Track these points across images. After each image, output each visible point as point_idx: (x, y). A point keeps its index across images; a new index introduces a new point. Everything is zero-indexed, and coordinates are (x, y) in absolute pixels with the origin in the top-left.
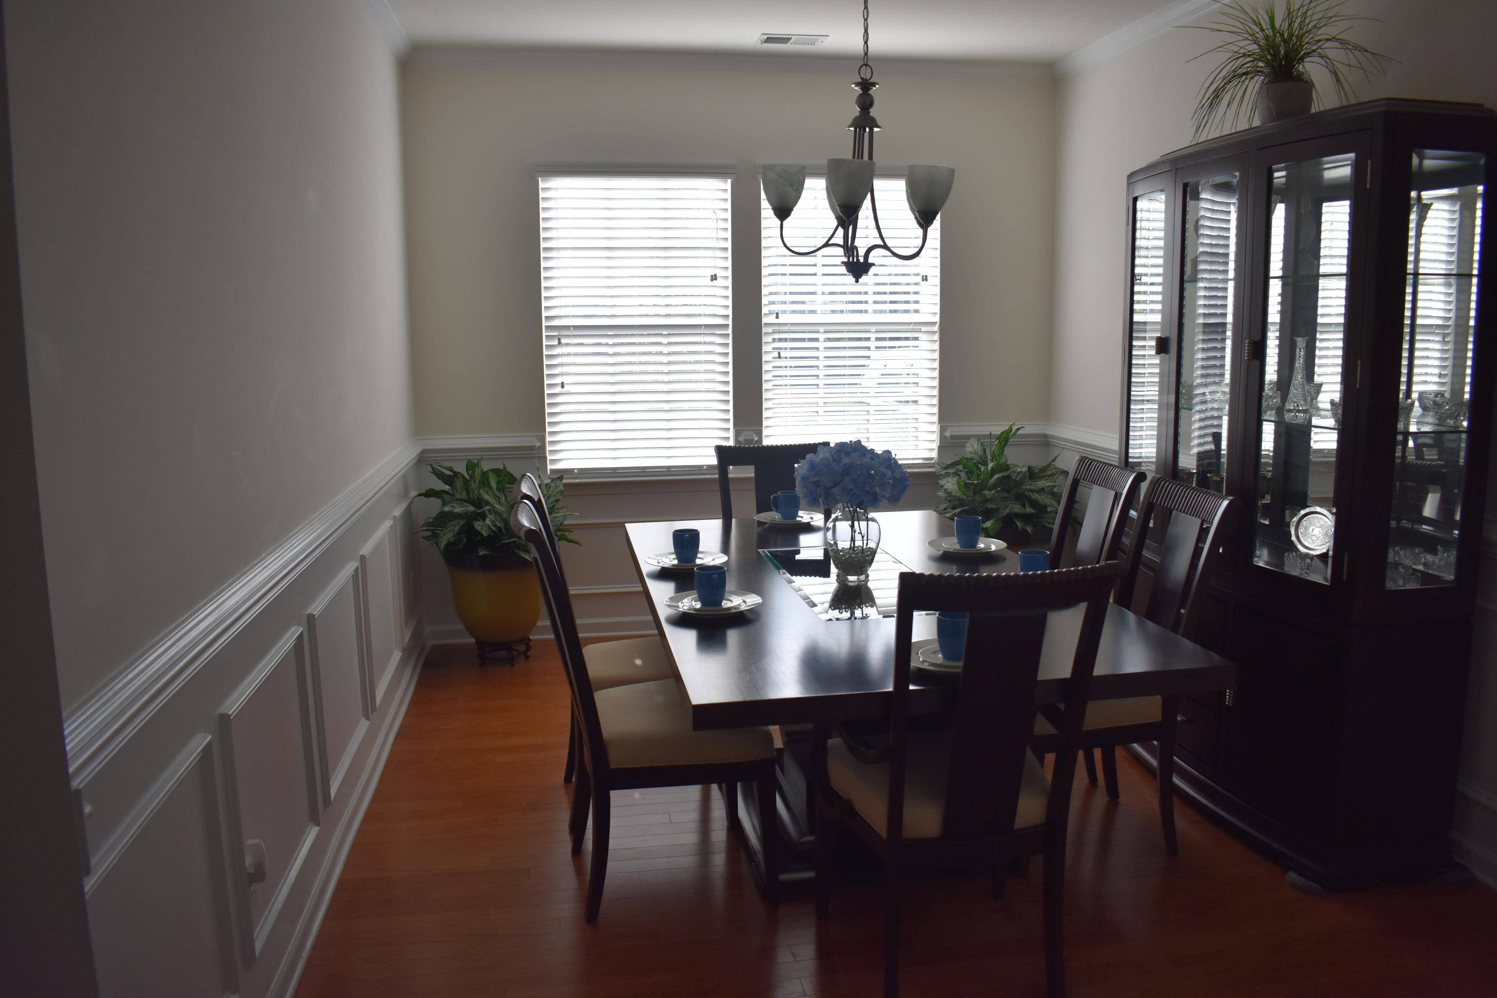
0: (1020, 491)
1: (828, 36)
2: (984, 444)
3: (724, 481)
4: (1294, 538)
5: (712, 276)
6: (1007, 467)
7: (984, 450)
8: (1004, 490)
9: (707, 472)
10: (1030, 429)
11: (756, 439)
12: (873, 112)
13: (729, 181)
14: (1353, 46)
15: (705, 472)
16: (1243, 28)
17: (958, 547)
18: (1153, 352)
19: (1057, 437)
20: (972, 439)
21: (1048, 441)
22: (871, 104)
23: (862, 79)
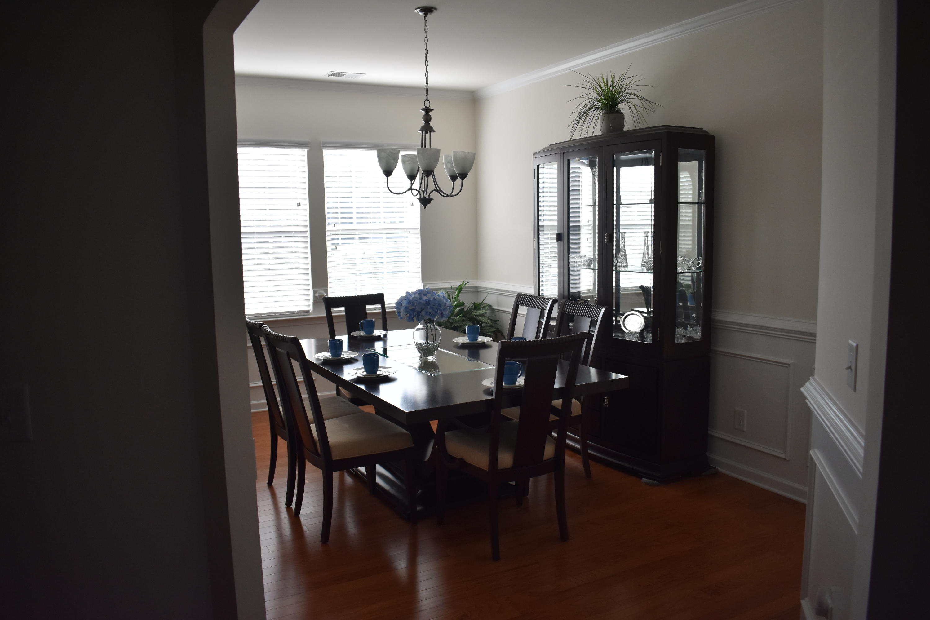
0: (471, 316)
1: (366, 74)
2: (448, 292)
3: (330, 317)
4: (622, 327)
5: (298, 204)
6: (463, 304)
7: (449, 296)
8: (463, 316)
9: (298, 315)
10: (471, 284)
11: (325, 295)
12: (431, 124)
13: (306, 151)
14: (641, 98)
15: (296, 315)
16: (592, 87)
17: (468, 341)
18: (555, 241)
19: (483, 287)
20: (441, 290)
21: (478, 290)
22: (430, 120)
23: (426, 107)
